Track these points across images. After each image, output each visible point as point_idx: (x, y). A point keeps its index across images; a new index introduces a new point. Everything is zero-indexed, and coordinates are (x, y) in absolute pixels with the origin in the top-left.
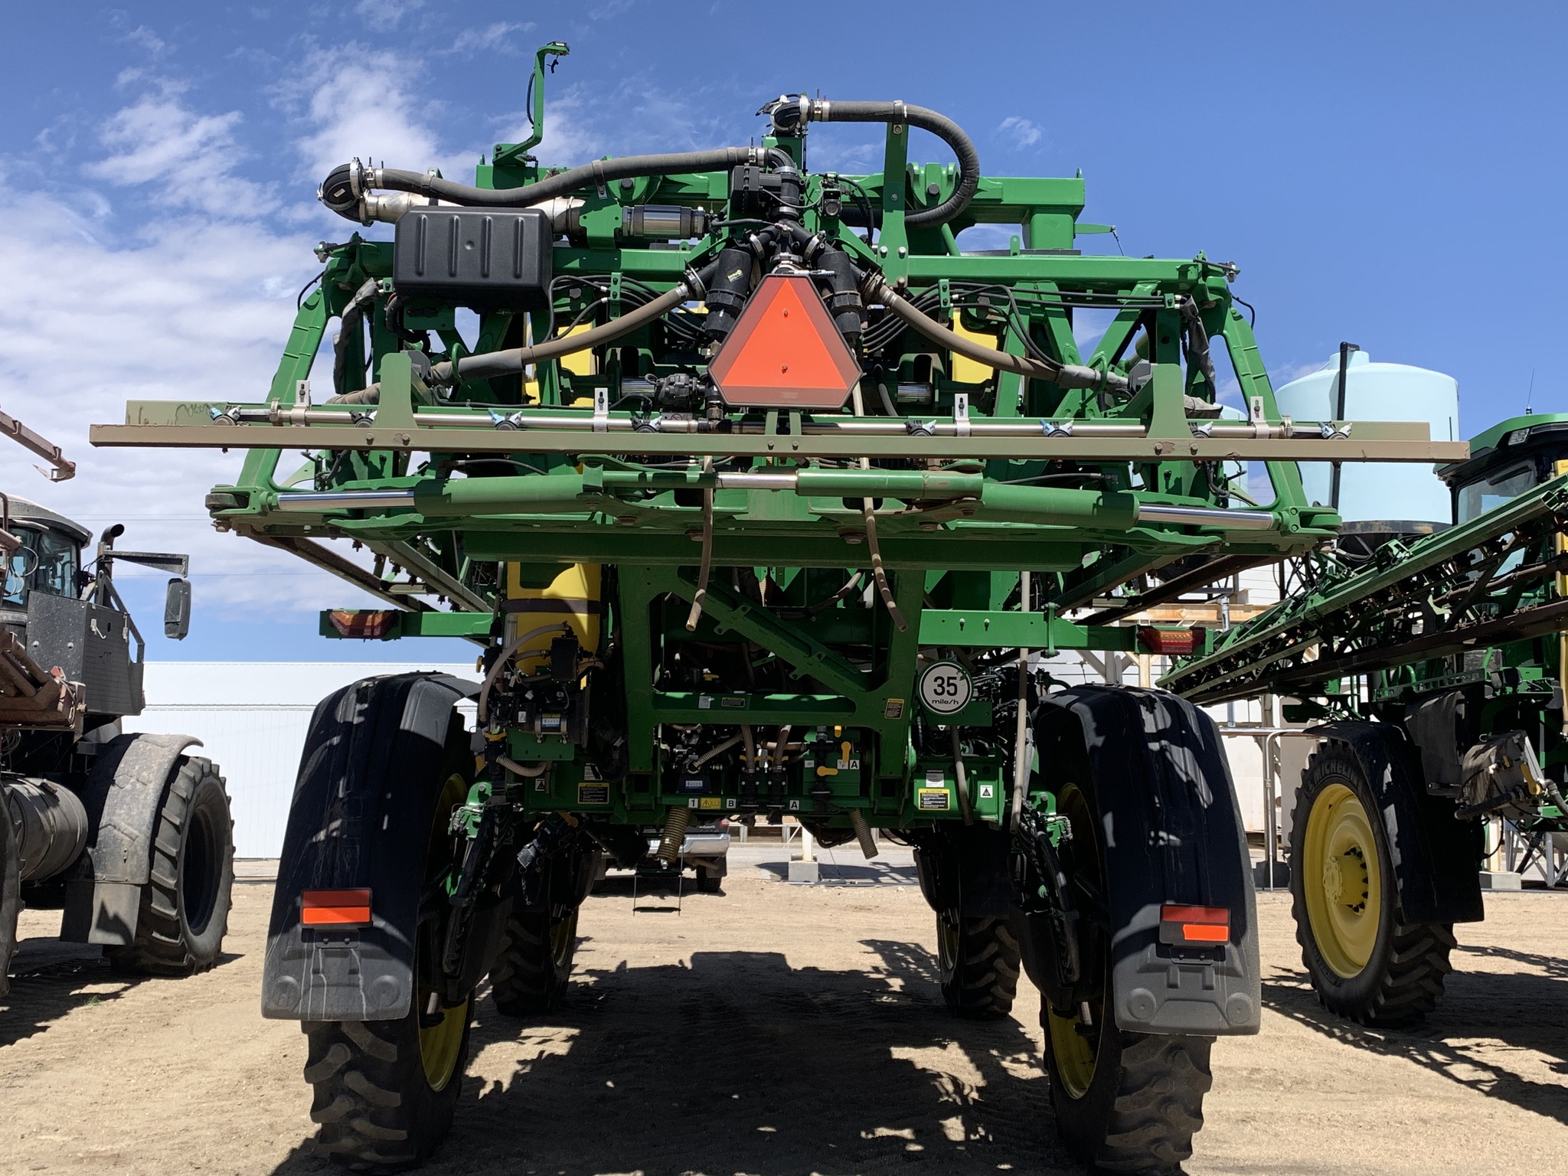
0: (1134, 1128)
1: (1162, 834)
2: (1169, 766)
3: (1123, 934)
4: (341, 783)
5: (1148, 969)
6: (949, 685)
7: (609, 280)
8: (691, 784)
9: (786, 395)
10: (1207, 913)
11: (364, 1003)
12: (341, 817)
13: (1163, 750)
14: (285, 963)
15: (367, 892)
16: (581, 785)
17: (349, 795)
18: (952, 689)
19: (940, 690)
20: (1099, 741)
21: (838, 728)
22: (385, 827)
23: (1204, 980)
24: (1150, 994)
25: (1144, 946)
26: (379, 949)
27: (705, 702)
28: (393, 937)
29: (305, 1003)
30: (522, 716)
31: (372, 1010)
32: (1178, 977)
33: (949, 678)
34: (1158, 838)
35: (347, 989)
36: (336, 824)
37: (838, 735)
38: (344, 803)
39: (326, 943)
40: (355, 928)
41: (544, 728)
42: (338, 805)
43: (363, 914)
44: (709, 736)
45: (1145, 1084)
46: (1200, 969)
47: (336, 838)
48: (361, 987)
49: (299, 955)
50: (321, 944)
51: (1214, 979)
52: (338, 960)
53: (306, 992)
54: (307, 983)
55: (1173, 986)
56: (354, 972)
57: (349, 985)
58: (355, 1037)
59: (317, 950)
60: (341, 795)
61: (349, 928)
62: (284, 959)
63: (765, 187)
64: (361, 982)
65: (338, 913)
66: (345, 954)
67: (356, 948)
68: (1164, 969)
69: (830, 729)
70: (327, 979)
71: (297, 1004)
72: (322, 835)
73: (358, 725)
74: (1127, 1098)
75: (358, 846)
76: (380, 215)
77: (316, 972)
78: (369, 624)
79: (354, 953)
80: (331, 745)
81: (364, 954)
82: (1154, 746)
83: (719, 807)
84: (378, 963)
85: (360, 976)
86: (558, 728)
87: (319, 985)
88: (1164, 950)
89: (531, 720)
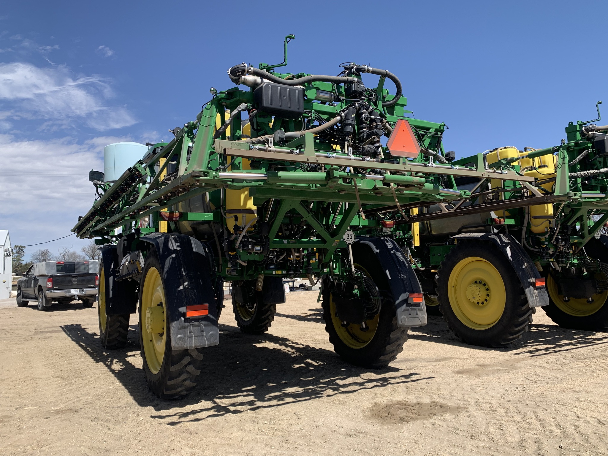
0: (389, 353)
1: (402, 275)
2: (397, 257)
3: (397, 302)
4: (182, 269)
5: (405, 310)
6: (350, 236)
7: (311, 112)
8: (271, 267)
9: (405, 154)
10: (418, 295)
11: (206, 341)
12: (187, 281)
13: (394, 253)
14: (180, 331)
15: (207, 305)
16: (227, 268)
17: (187, 274)
18: (351, 237)
19: (348, 238)
20: (378, 251)
21: (315, 249)
22: (201, 283)
23: (416, 312)
24: (405, 317)
25: (403, 305)
26: (210, 323)
27: (285, 242)
28: (213, 319)
29: (187, 343)
30: (250, 246)
31: (209, 343)
32: (411, 312)
33: (350, 234)
34: (401, 276)
35: (200, 337)
36: (186, 283)
37: (315, 251)
38: (186, 276)
39: (193, 323)
40: (204, 317)
41: (256, 250)
42: (185, 277)
43: (206, 312)
44: (281, 252)
45: (395, 342)
46: (415, 309)
47: (187, 288)
48: (205, 336)
49: (184, 327)
50: (191, 323)
51: (419, 312)
52: (197, 328)
53: (187, 339)
54: (188, 336)
55: (410, 314)
56: (202, 331)
57: (201, 336)
58: (192, 354)
59: (190, 326)
60: (184, 274)
61: (201, 317)
62: (179, 329)
63: (362, 91)
64: (205, 335)
65: (198, 312)
66: (199, 326)
67: (202, 323)
68: (408, 310)
69: (312, 249)
70: (194, 334)
71: (185, 344)
72: (181, 288)
73: (180, 250)
74: (390, 345)
75: (195, 290)
76: (245, 83)
77: (190, 332)
78: (174, 216)
79: (202, 325)
80: (172, 257)
81: (205, 325)
82: (392, 252)
83: (281, 273)
84: (209, 328)
85: (204, 332)
86: (260, 250)
87: (191, 337)
88: (409, 305)
89: (253, 247)
